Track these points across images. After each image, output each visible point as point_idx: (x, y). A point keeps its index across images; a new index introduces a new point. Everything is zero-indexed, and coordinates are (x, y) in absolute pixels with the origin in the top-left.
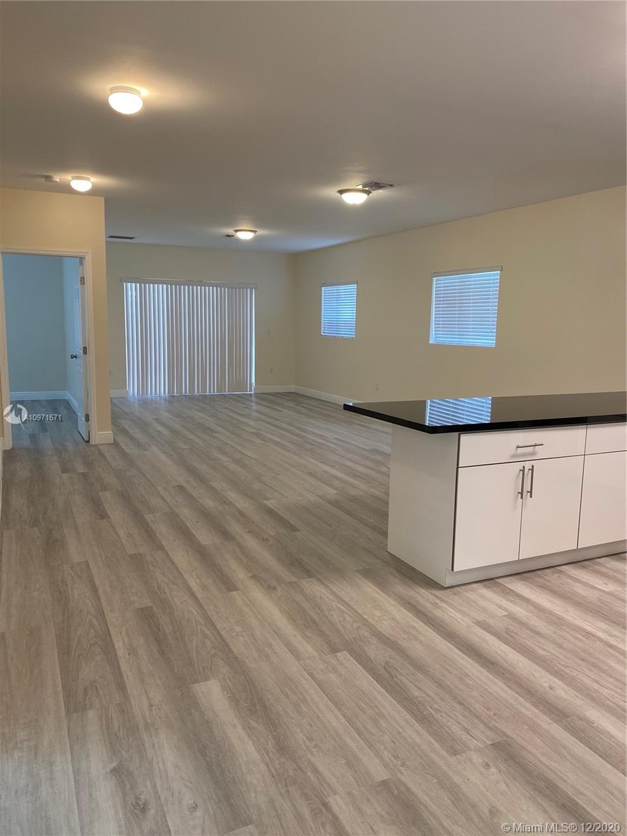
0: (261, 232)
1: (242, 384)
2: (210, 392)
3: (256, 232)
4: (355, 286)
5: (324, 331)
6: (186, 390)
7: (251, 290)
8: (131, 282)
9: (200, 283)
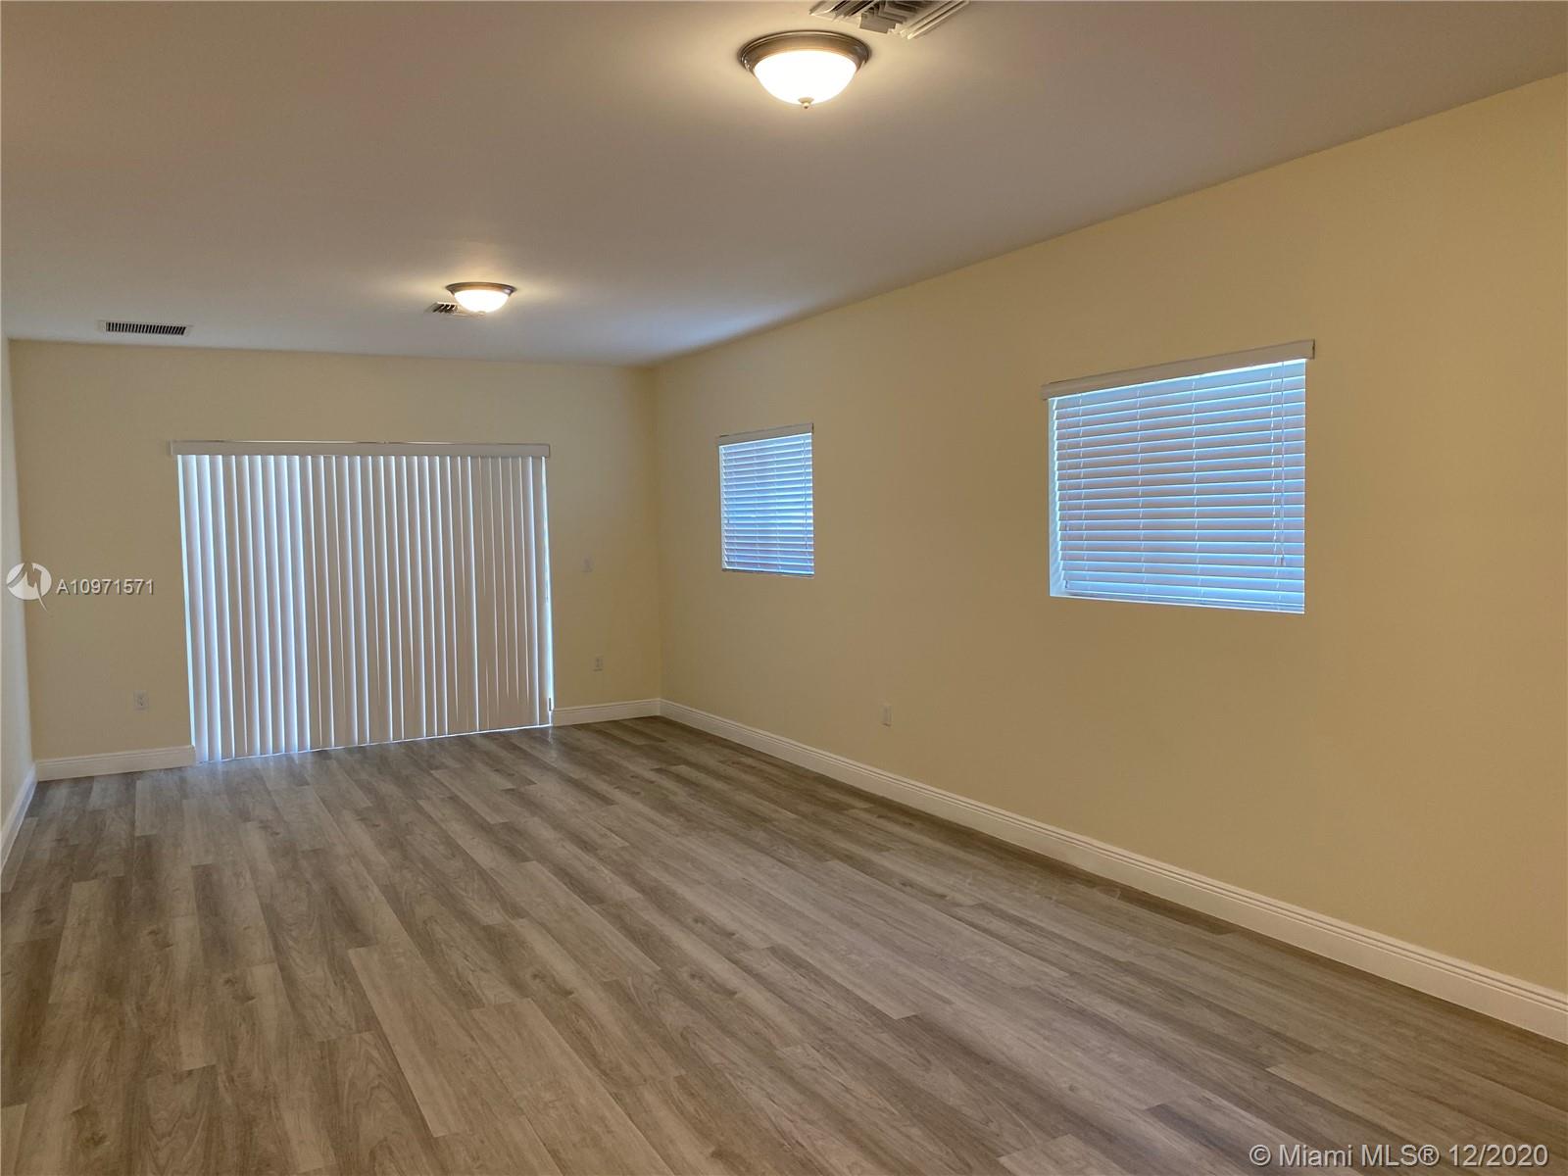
0: (531, 291)
1: (520, 700)
2: (430, 731)
3: (512, 290)
4: (806, 438)
5: (729, 558)
6: (362, 733)
7: (537, 459)
8: (199, 453)
9: (399, 448)
